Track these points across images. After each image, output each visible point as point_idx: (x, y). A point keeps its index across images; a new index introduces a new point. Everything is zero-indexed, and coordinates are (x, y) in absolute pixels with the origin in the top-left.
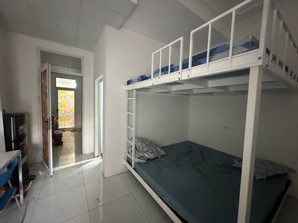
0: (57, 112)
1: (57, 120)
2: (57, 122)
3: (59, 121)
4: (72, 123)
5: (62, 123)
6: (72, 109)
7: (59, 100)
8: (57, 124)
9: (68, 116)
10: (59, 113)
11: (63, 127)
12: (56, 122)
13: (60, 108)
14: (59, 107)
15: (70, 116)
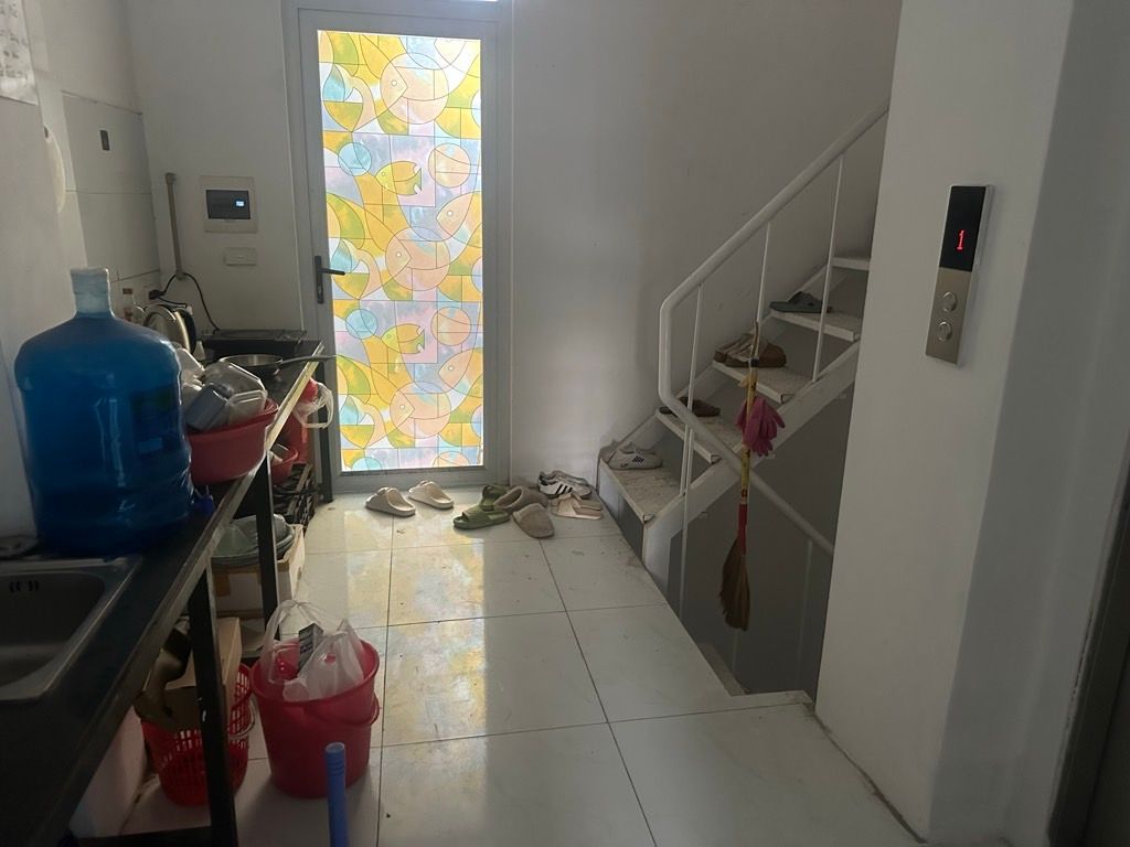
0: (322, 296)
1: (328, 393)
2: (322, 414)
3: (342, 399)
4: (458, 417)
5: (368, 421)
6: (457, 269)
7: (329, 158)
8: (324, 433)
9: (422, 340)
10: (338, 307)
11: (382, 456)
12: (314, 407)
13: (342, 250)
14: (333, 244)
15: (446, 338)
